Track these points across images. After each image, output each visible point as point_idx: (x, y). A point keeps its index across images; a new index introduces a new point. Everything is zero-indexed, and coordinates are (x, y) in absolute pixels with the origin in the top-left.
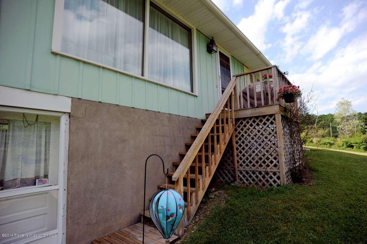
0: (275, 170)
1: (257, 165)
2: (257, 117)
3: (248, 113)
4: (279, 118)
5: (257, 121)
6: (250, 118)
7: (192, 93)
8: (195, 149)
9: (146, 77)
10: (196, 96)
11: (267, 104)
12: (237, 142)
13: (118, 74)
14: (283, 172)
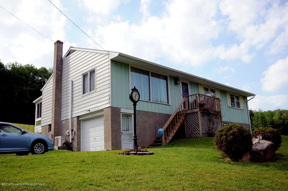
0: (199, 132)
1: (193, 131)
2: (193, 113)
3: (190, 111)
4: (199, 113)
5: (193, 114)
6: (190, 113)
7: (168, 104)
8: (168, 123)
9: (151, 101)
10: (170, 105)
11: (196, 108)
12: (186, 123)
13: (144, 102)
14: (201, 132)
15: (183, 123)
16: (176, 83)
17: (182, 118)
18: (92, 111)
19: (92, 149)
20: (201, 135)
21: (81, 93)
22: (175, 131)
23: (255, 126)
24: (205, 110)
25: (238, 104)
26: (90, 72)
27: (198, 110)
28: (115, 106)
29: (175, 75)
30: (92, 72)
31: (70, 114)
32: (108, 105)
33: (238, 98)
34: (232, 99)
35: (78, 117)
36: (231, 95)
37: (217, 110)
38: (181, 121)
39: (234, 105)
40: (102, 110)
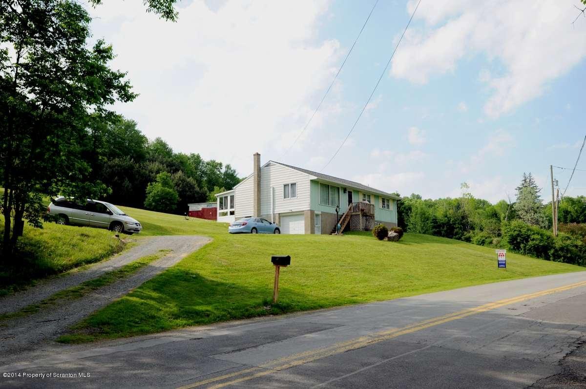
0: (359, 228)
1: (356, 227)
4: (361, 215)
5: (356, 216)
6: (354, 215)
9: (330, 205)
11: (358, 212)
13: (326, 206)
14: (361, 228)
15: (349, 222)
16: (345, 192)
17: (349, 217)
18: (293, 211)
19: (291, 233)
20: (361, 230)
21: (283, 197)
22: (345, 226)
23: (412, 224)
24: (364, 213)
25: (388, 206)
26: (292, 185)
27: (360, 213)
28: (312, 209)
29: (344, 187)
30: (293, 185)
31: (272, 211)
32: (309, 209)
33: (388, 201)
34: (383, 202)
35: (279, 214)
36: (383, 199)
37: (372, 213)
38: (348, 220)
39: (385, 207)
40: (303, 211)
